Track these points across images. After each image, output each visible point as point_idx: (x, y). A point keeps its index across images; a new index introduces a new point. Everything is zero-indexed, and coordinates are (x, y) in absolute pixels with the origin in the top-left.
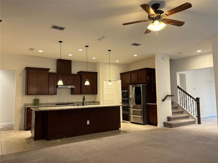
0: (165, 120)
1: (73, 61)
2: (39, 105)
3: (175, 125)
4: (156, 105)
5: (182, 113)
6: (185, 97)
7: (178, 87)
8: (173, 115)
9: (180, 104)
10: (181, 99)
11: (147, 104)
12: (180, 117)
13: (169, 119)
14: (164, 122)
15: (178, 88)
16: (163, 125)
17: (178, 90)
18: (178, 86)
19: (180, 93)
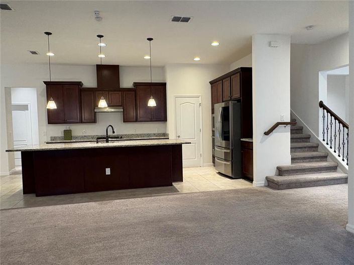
0: (272, 173)
1: (122, 66)
2: (71, 139)
3: (289, 184)
4: (252, 142)
5: (324, 159)
6: (333, 126)
7: (322, 105)
8: (292, 163)
9: (324, 140)
10: (326, 131)
11: (241, 139)
12: (312, 169)
13: (281, 171)
14: (267, 178)
15: (321, 107)
16: (264, 182)
17: (321, 110)
18: (321, 102)
19: (324, 117)
